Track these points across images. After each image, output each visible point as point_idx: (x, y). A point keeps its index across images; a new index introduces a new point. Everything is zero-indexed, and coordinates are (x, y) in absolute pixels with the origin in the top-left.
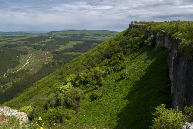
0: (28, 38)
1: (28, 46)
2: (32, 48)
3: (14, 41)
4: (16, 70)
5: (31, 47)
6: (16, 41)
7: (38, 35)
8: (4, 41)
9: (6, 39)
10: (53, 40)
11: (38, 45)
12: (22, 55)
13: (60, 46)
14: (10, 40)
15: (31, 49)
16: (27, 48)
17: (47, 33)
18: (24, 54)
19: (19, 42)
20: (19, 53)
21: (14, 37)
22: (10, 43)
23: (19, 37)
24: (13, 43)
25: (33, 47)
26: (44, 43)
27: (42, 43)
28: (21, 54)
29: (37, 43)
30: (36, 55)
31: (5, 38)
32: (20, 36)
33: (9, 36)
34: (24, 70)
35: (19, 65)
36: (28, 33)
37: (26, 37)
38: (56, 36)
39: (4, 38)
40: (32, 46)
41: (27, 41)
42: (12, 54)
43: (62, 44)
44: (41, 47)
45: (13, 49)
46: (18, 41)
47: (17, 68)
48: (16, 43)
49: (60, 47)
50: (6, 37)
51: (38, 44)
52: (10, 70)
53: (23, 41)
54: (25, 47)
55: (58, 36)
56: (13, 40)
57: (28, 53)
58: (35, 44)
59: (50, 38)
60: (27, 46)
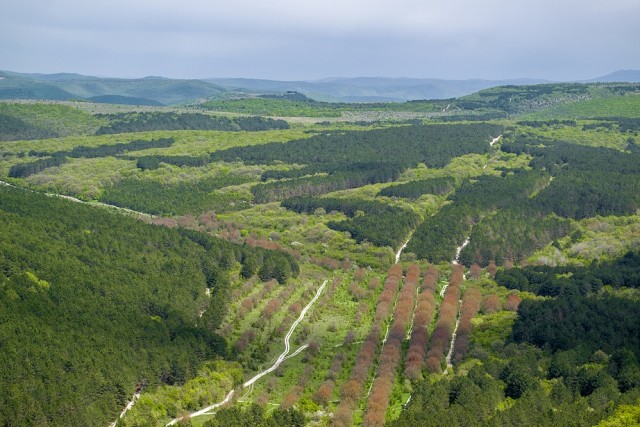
0: (298, 135)
1: (298, 209)
2: (331, 225)
3: (179, 162)
4: (190, 407)
5: (320, 222)
6: (195, 162)
7: (384, 116)
8: (104, 151)
9: (124, 138)
10: (522, 161)
11: (382, 199)
12: (247, 284)
13: (578, 225)
14: (151, 152)
15: (320, 238)
16: (286, 225)
17: (467, 104)
18: (264, 277)
19: (220, 166)
20: (224, 263)
21: (184, 122)
22: (149, 175)
23: (224, 125)
24: (174, 176)
25: (340, 218)
26: (435, 186)
27: (413, 191)
28: (234, 273)
29: (377, 188)
30: (363, 290)
31: (116, 129)
32: (231, 115)
33: (143, 115)
34: (256, 410)
35: (220, 363)
36: (296, 99)
37: (284, 126)
38: (549, 133)
39: (102, 131)
40: (328, 210)
41: (286, 168)
42: (168, 267)
43: (603, 208)
44: (409, 218)
45: (171, 222)
46: (215, 157)
47: (200, 391)
48: (196, 175)
49: (577, 237)
50: (119, 124)
51: (383, 193)
52: (149, 397)
53: (259, 161)
54: (272, 212)
55: (566, 134)
56: (178, 150)
57: (295, 268)
58: (355, 192)
59: (485, 150)
60: (287, 205)
